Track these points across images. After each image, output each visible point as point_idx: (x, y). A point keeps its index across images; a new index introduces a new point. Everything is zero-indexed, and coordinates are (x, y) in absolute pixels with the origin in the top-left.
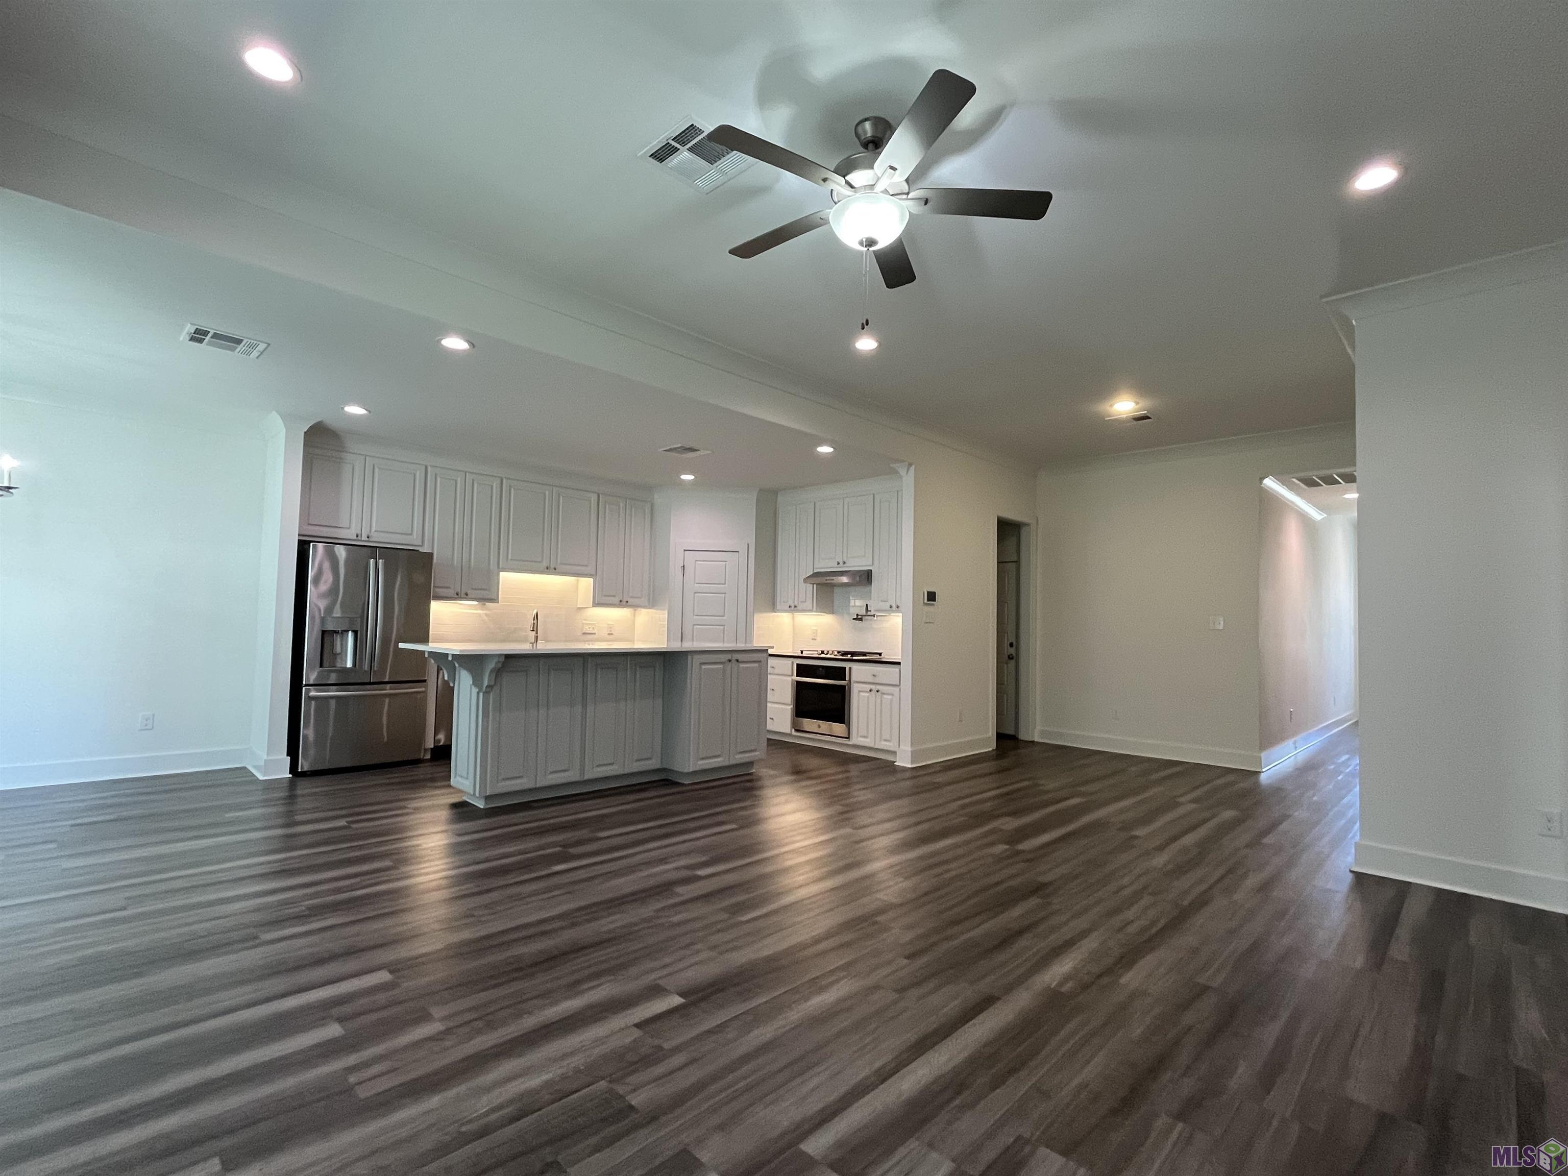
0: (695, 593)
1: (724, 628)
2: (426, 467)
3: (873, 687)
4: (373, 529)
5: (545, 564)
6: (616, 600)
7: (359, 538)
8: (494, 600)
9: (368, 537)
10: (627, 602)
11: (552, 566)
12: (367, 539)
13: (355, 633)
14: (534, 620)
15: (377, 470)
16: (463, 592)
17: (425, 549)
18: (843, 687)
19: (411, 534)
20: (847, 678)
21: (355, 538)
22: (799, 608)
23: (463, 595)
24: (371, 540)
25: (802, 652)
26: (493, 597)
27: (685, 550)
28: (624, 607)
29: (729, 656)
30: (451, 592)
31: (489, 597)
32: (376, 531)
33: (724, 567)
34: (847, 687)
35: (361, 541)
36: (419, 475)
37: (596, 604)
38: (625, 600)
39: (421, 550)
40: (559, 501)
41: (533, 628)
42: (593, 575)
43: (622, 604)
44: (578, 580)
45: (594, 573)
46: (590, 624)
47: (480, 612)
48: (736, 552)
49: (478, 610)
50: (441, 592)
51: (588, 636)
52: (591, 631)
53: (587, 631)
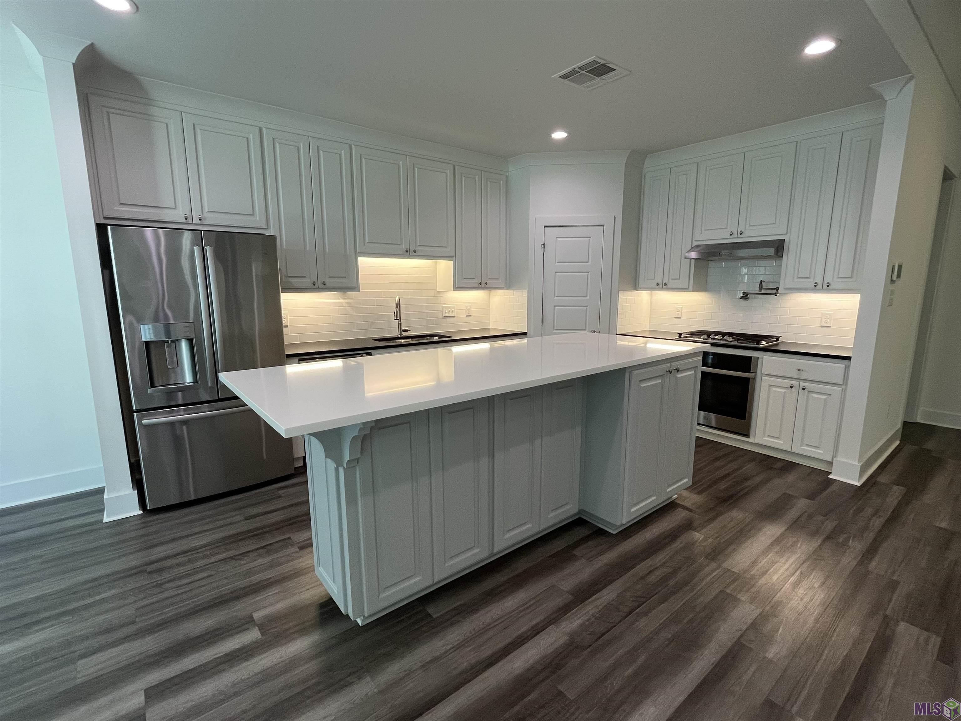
0: (556, 272)
1: (586, 309)
2: (261, 130)
3: (795, 383)
4: (206, 209)
5: (403, 247)
6: (476, 282)
7: (190, 221)
8: (355, 288)
9: (200, 220)
10: (486, 284)
11: (412, 248)
12: (199, 222)
13: (190, 341)
14: (397, 308)
16: (320, 281)
17: (271, 232)
18: (748, 380)
19: (253, 215)
20: (752, 370)
21: (184, 221)
22: (669, 286)
23: (321, 286)
24: (205, 222)
26: (353, 286)
27: (545, 227)
28: (483, 289)
30: (307, 282)
31: (349, 286)
32: (208, 211)
33: (588, 243)
34: (751, 380)
35: (192, 224)
36: (253, 138)
37: (458, 288)
38: (484, 281)
39: (267, 233)
40: (414, 173)
41: (397, 317)
42: (453, 257)
43: (482, 286)
44: (436, 262)
45: (453, 255)
46: (449, 307)
47: (341, 301)
48: (603, 226)
49: (339, 299)
50: (295, 282)
51: (448, 319)
52: (451, 315)
53: (447, 315)
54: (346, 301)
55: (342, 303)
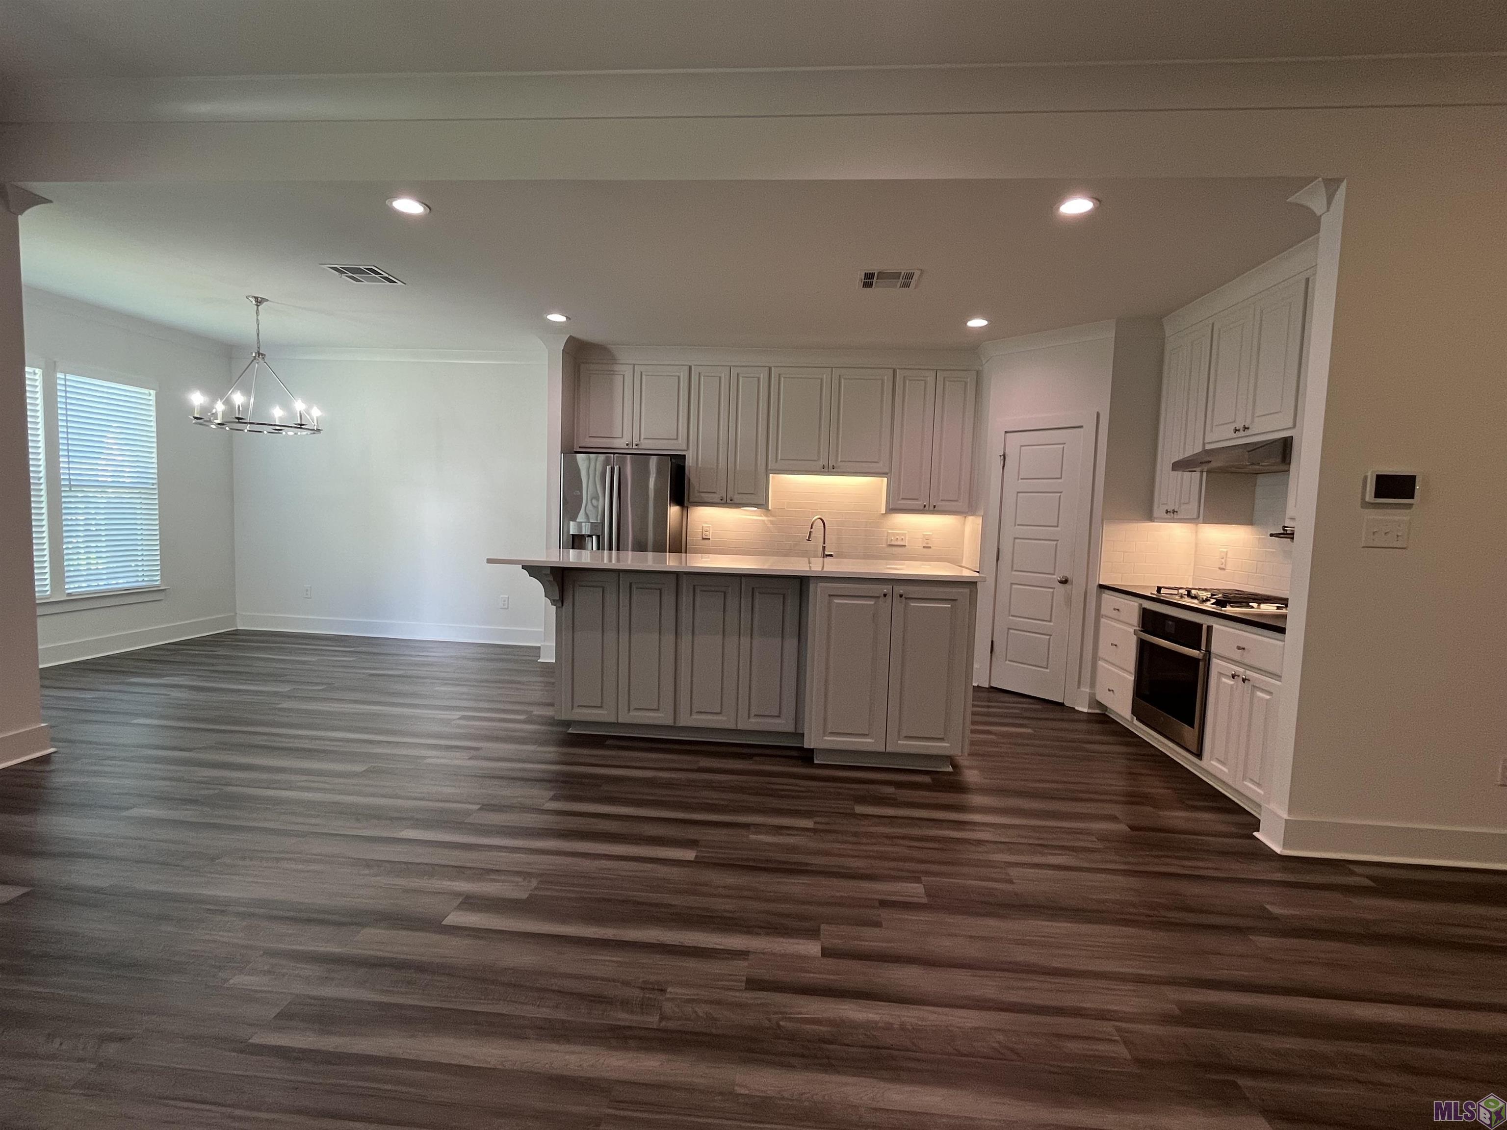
0: (1018, 492)
1: (1056, 545)
2: (690, 368)
3: (1240, 670)
4: (642, 437)
5: (821, 463)
6: (920, 504)
7: (630, 447)
8: (763, 505)
9: (637, 446)
10: (936, 506)
11: (831, 465)
13: (598, 537)
14: (811, 527)
15: (644, 377)
16: (730, 497)
18: (1195, 661)
19: (677, 439)
20: (1203, 648)
21: (627, 447)
22: (1181, 513)
23: (730, 501)
24: (641, 447)
25: (1159, 589)
26: (761, 502)
27: (1006, 432)
29: (886, 589)
30: (716, 498)
31: (757, 502)
32: (645, 438)
33: (1061, 450)
34: (1201, 663)
35: (632, 449)
36: (685, 375)
38: (933, 503)
40: (840, 385)
41: (810, 537)
42: (887, 474)
43: (930, 509)
45: (887, 471)
46: (898, 534)
47: (764, 518)
48: (1081, 427)
49: (761, 516)
50: (706, 497)
51: (894, 549)
52: (899, 543)
53: (893, 543)
54: (770, 518)
55: (763, 521)
